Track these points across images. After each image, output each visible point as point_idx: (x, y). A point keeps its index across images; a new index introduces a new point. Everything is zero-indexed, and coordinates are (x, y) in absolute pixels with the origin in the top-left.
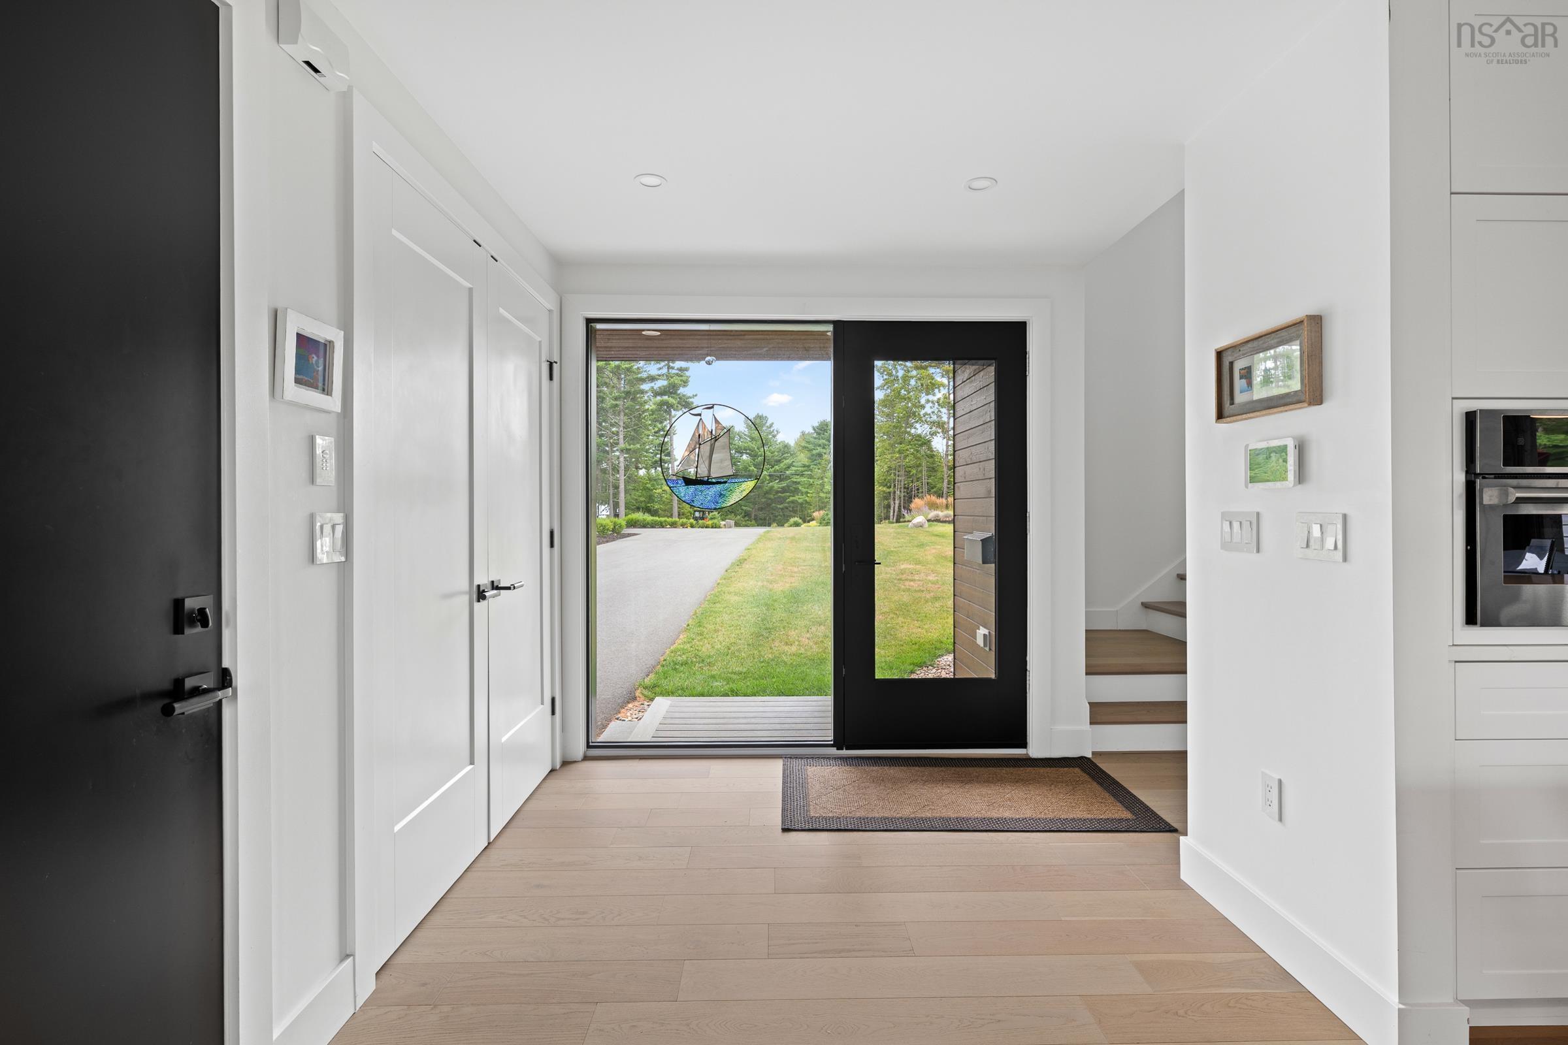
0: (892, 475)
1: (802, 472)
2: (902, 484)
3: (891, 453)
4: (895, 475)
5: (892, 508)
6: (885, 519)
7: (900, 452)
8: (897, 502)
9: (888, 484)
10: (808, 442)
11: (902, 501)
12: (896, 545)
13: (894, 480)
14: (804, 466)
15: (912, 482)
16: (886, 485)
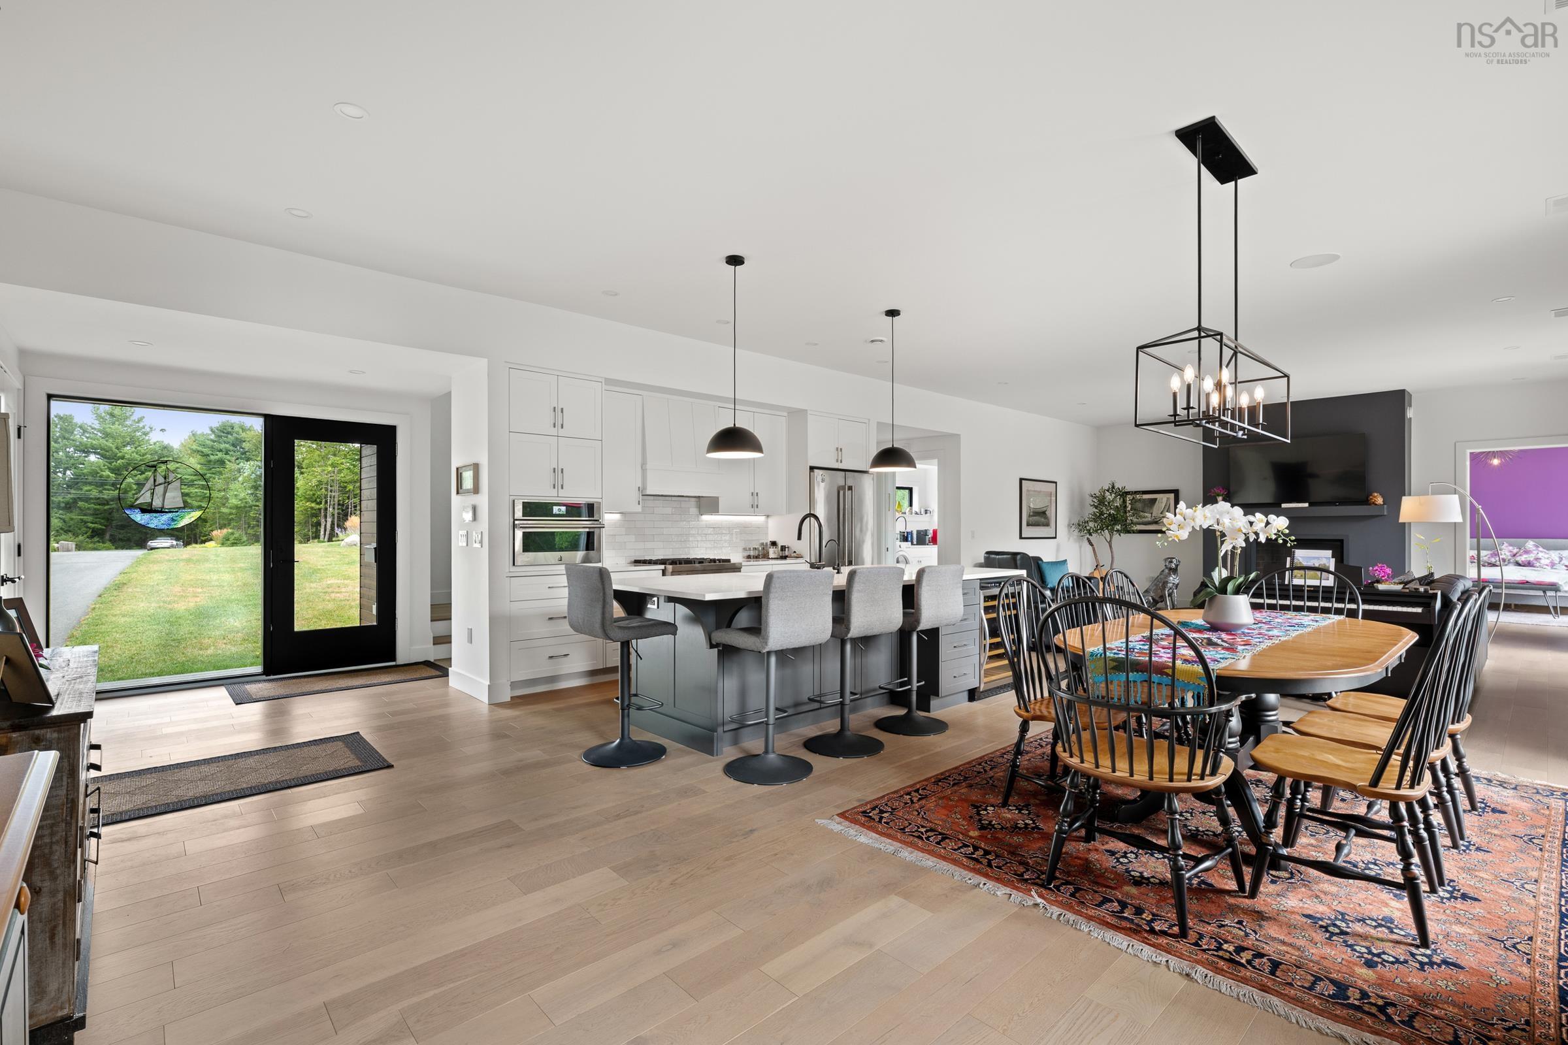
0: (323, 490)
1: (193, 481)
2: (336, 500)
3: (322, 466)
4: (327, 490)
5: (323, 527)
6: (313, 538)
7: (333, 465)
8: (329, 520)
9: (318, 500)
10: (204, 446)
11: (336, 518)
12: (324, 563)
13: (326, 496)
14: (197, 473)
15: (348, 499)
16: (316, 501)
